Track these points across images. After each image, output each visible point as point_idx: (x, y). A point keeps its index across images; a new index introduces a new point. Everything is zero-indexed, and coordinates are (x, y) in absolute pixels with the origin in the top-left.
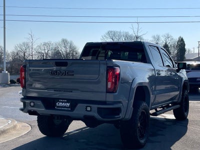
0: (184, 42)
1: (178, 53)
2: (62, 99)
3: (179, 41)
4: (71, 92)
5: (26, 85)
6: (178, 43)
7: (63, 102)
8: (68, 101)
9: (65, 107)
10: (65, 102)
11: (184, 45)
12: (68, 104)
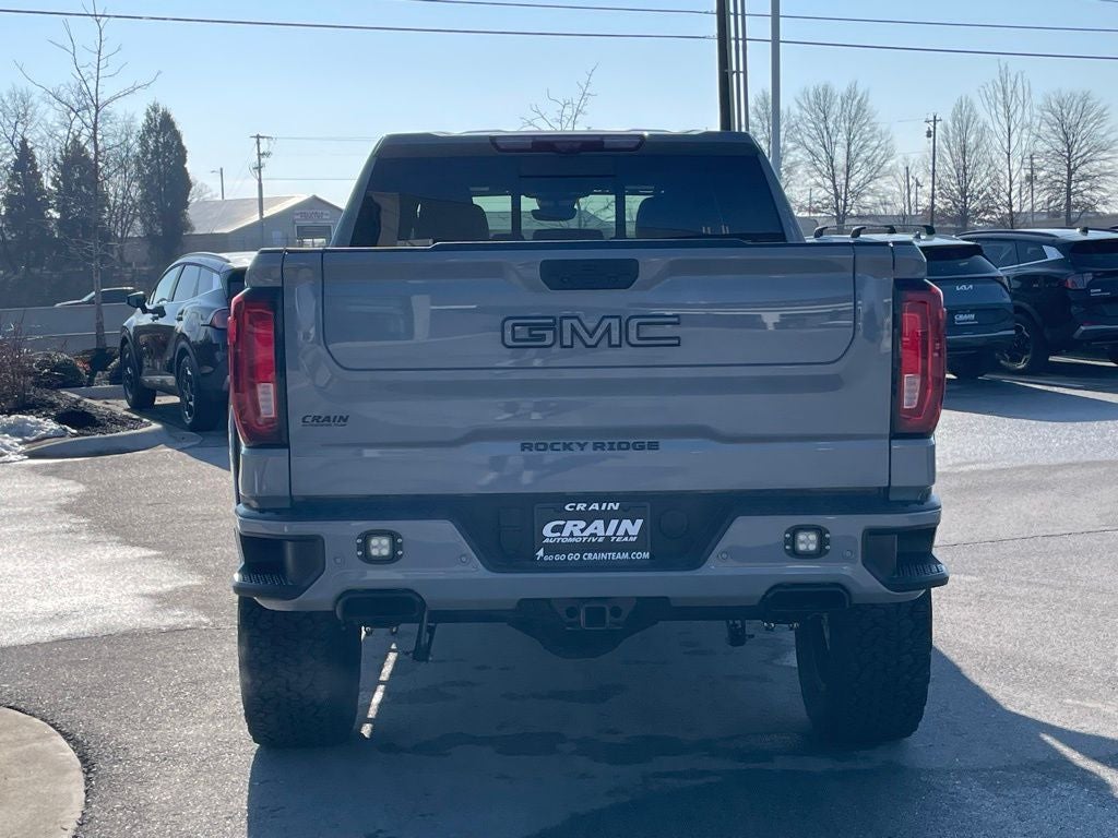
0: (177, 136)
1: (145, 199)
2: (588, 498)
3: (149, 130)
4: (654, 446)
5: (295, 425)
6: (143, 142)
7: (589, 518)
8: (631, 505)
9: (608, 545)
10: (607, 517)
11: (181, 154)
12: (632, 528)
